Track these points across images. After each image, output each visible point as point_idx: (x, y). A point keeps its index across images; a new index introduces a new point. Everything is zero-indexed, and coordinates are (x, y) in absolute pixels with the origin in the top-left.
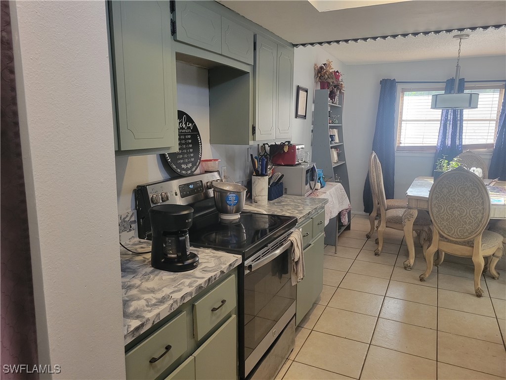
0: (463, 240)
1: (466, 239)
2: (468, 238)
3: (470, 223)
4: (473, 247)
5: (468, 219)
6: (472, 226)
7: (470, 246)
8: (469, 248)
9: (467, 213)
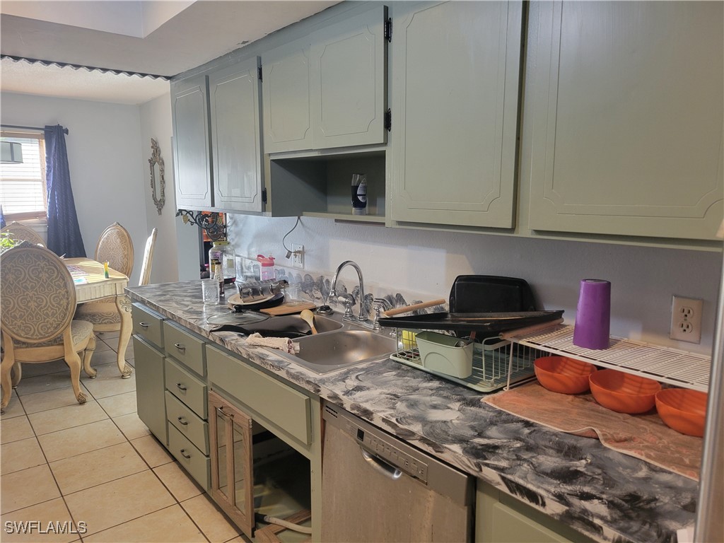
0: (49, 338)
1: (53, 336)
2: (55, 335)
3: (53, 314)
4: (63, 344)
5: (50, 309)
6: (57, 317)
7: (59, 345)
8: (59, 347)
9: (47, 302)
